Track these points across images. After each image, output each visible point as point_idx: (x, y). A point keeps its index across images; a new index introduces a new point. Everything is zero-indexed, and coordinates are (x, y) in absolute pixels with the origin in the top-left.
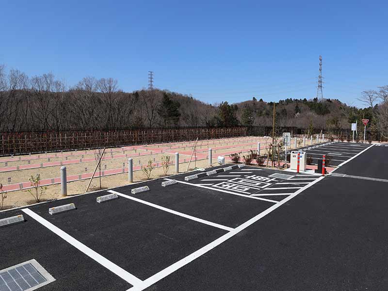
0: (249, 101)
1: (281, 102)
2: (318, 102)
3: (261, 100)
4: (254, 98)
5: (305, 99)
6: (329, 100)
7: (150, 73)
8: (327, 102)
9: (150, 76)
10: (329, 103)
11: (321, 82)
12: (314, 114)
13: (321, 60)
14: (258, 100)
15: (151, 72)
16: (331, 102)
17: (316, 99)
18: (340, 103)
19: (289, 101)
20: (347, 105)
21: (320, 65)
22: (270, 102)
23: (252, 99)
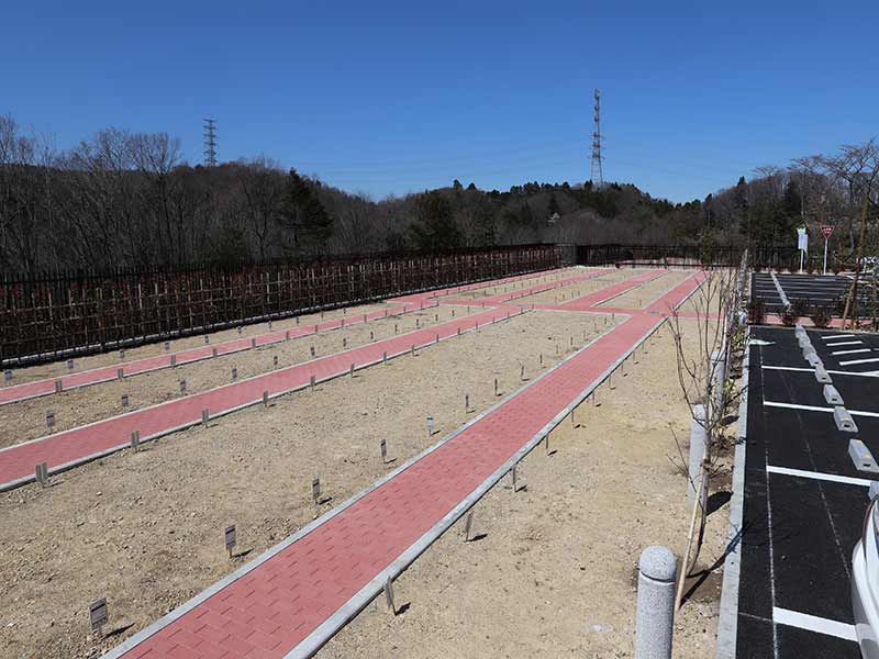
0: (446, 189)
1: (515, 189)
2: (594, 190)
3: (472, 186)
4: (456, 181)
5: (566, 183)
6: (615, 186)
7: (207, 124)
8: (613, 190)
9: (208, 131)
10: (616, 191)
11: (599, 146)
12: (593, 217)
13: (597, 99)
14: (465, 187)
15: (211, 122)
16: (619, 189)
17: (589, 184)
18: (638, 192)
19: (531, 189)
20: (652, 197)
21: (597, 109)
22: (491, 191)
23: (451, 185)
